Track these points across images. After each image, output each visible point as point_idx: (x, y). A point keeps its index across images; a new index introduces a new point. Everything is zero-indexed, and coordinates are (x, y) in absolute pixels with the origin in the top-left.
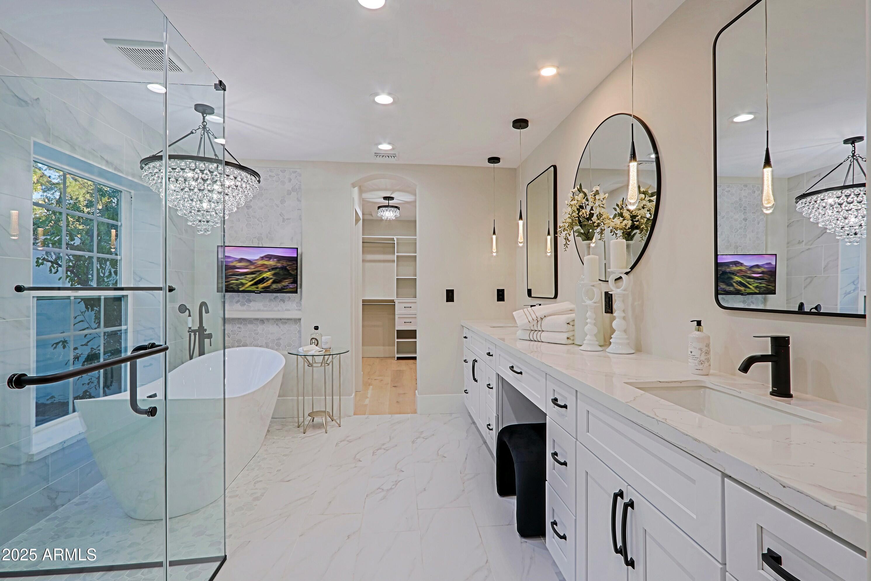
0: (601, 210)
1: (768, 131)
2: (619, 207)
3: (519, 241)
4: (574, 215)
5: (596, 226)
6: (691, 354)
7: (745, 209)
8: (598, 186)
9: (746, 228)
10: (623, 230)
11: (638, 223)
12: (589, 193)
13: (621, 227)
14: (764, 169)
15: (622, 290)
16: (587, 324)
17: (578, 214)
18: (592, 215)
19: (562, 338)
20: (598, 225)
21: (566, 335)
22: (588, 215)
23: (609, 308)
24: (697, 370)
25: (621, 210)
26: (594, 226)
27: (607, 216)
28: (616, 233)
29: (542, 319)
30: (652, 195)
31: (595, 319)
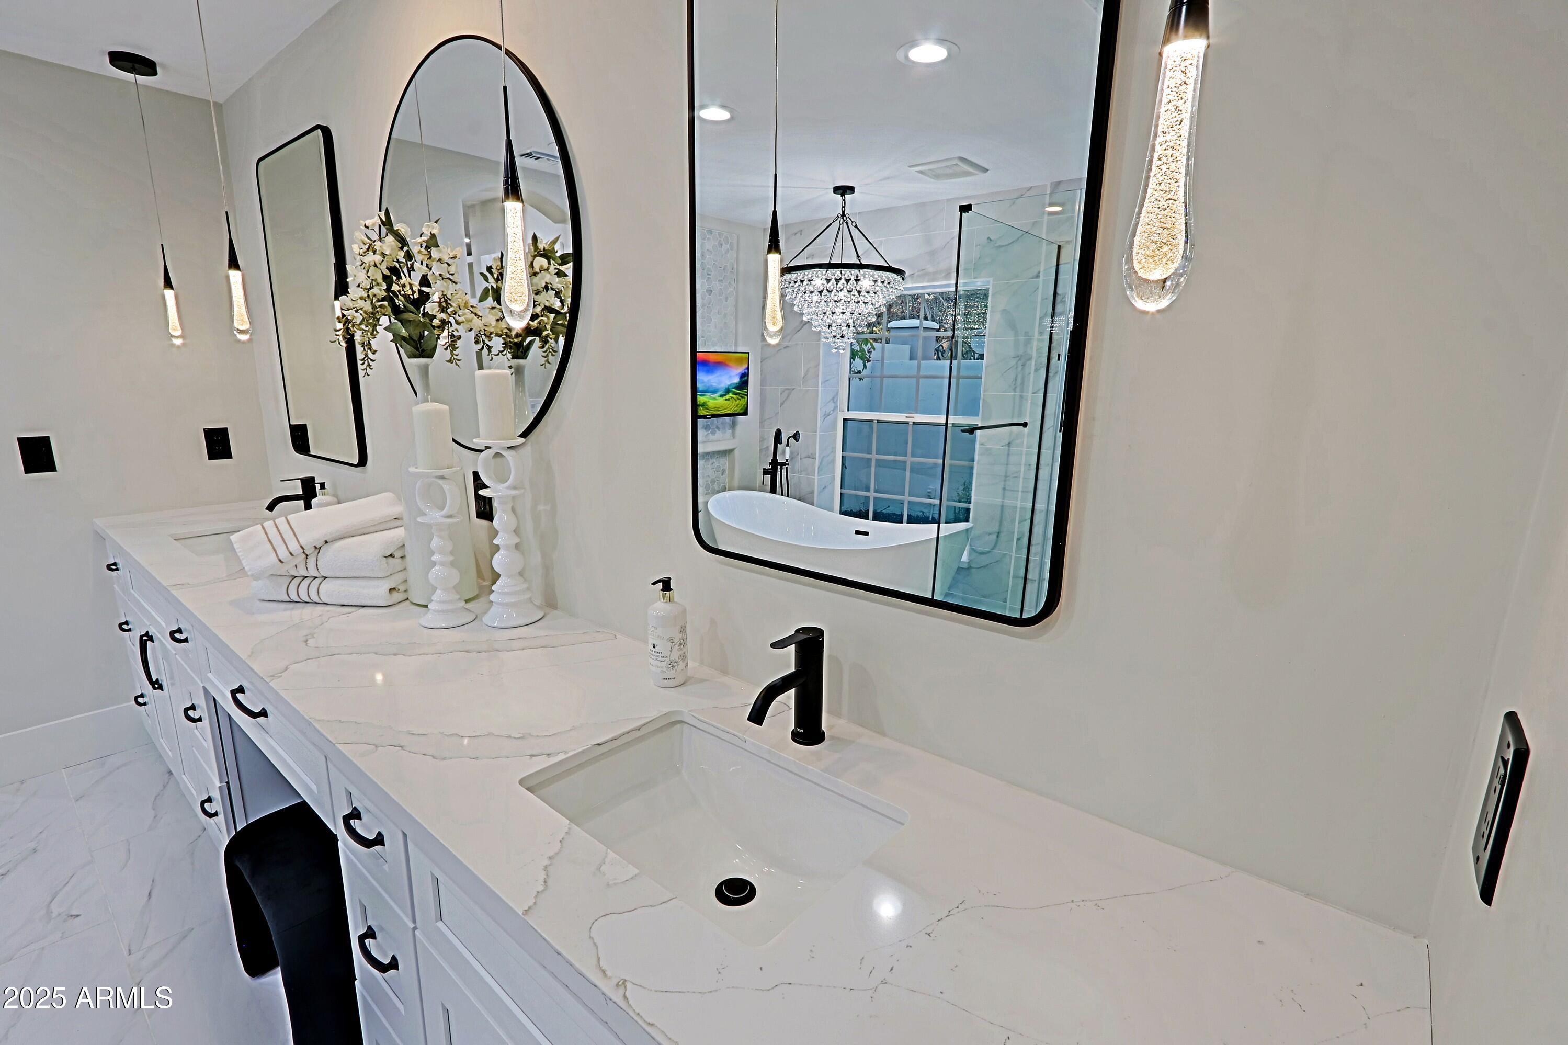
0: (448, 289)
1: (776, 175)
2: (492, 274)
3: (236, 325)
4: (375, 293)
5: (439, 327)
6: (654, 650)
7: (709, 273)
8: (436, 222)
9: (710, 305)
10: (504, 339)
11: (537, 324)
12: (413, 237)
13: (501, 332)
14: (769, 255)
15: (508, 488)
16: (434, 564)
17: (388, 289)
18: (425, 297)
19: (377, 591)
20: (444, 323)
21: (387, 585)
22: (415, 292)
23: (485, 510)
24: (665, 680)
25: (497, 282)
26: (434, 327)
27: (464, 302)
28: (487, 345)
29: (318, 549)
30: (564, 259)
31: (452, 553)
